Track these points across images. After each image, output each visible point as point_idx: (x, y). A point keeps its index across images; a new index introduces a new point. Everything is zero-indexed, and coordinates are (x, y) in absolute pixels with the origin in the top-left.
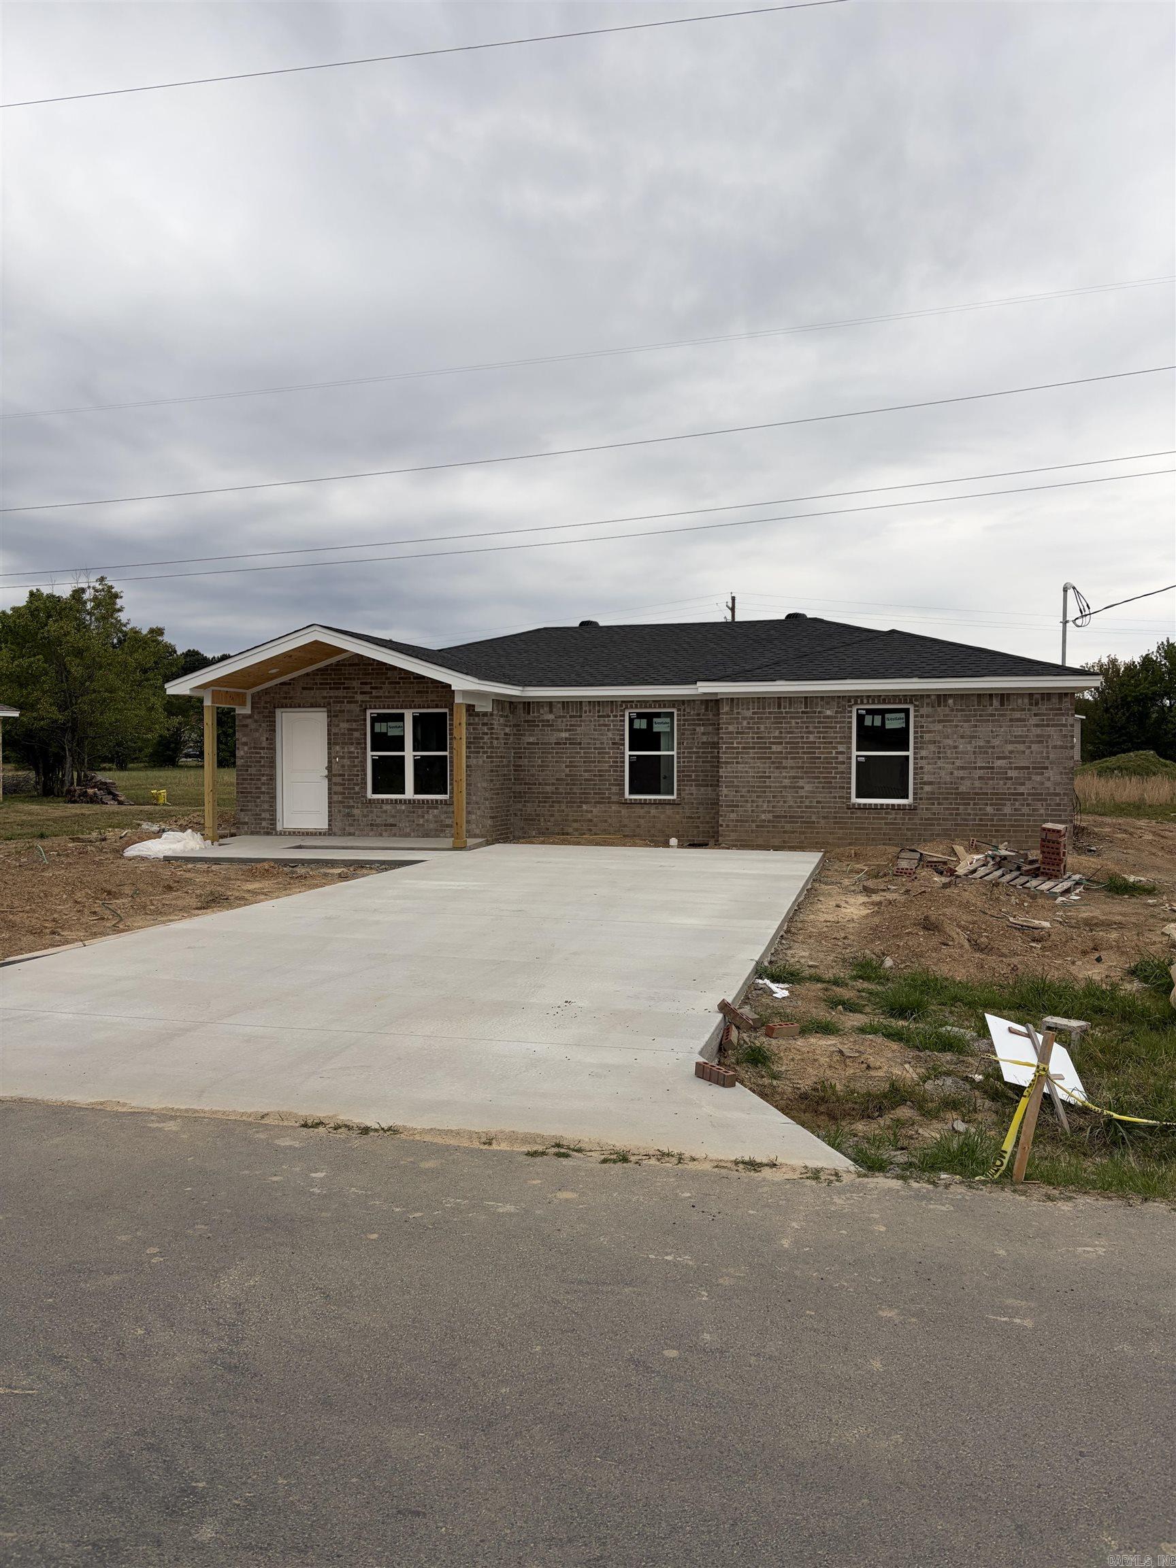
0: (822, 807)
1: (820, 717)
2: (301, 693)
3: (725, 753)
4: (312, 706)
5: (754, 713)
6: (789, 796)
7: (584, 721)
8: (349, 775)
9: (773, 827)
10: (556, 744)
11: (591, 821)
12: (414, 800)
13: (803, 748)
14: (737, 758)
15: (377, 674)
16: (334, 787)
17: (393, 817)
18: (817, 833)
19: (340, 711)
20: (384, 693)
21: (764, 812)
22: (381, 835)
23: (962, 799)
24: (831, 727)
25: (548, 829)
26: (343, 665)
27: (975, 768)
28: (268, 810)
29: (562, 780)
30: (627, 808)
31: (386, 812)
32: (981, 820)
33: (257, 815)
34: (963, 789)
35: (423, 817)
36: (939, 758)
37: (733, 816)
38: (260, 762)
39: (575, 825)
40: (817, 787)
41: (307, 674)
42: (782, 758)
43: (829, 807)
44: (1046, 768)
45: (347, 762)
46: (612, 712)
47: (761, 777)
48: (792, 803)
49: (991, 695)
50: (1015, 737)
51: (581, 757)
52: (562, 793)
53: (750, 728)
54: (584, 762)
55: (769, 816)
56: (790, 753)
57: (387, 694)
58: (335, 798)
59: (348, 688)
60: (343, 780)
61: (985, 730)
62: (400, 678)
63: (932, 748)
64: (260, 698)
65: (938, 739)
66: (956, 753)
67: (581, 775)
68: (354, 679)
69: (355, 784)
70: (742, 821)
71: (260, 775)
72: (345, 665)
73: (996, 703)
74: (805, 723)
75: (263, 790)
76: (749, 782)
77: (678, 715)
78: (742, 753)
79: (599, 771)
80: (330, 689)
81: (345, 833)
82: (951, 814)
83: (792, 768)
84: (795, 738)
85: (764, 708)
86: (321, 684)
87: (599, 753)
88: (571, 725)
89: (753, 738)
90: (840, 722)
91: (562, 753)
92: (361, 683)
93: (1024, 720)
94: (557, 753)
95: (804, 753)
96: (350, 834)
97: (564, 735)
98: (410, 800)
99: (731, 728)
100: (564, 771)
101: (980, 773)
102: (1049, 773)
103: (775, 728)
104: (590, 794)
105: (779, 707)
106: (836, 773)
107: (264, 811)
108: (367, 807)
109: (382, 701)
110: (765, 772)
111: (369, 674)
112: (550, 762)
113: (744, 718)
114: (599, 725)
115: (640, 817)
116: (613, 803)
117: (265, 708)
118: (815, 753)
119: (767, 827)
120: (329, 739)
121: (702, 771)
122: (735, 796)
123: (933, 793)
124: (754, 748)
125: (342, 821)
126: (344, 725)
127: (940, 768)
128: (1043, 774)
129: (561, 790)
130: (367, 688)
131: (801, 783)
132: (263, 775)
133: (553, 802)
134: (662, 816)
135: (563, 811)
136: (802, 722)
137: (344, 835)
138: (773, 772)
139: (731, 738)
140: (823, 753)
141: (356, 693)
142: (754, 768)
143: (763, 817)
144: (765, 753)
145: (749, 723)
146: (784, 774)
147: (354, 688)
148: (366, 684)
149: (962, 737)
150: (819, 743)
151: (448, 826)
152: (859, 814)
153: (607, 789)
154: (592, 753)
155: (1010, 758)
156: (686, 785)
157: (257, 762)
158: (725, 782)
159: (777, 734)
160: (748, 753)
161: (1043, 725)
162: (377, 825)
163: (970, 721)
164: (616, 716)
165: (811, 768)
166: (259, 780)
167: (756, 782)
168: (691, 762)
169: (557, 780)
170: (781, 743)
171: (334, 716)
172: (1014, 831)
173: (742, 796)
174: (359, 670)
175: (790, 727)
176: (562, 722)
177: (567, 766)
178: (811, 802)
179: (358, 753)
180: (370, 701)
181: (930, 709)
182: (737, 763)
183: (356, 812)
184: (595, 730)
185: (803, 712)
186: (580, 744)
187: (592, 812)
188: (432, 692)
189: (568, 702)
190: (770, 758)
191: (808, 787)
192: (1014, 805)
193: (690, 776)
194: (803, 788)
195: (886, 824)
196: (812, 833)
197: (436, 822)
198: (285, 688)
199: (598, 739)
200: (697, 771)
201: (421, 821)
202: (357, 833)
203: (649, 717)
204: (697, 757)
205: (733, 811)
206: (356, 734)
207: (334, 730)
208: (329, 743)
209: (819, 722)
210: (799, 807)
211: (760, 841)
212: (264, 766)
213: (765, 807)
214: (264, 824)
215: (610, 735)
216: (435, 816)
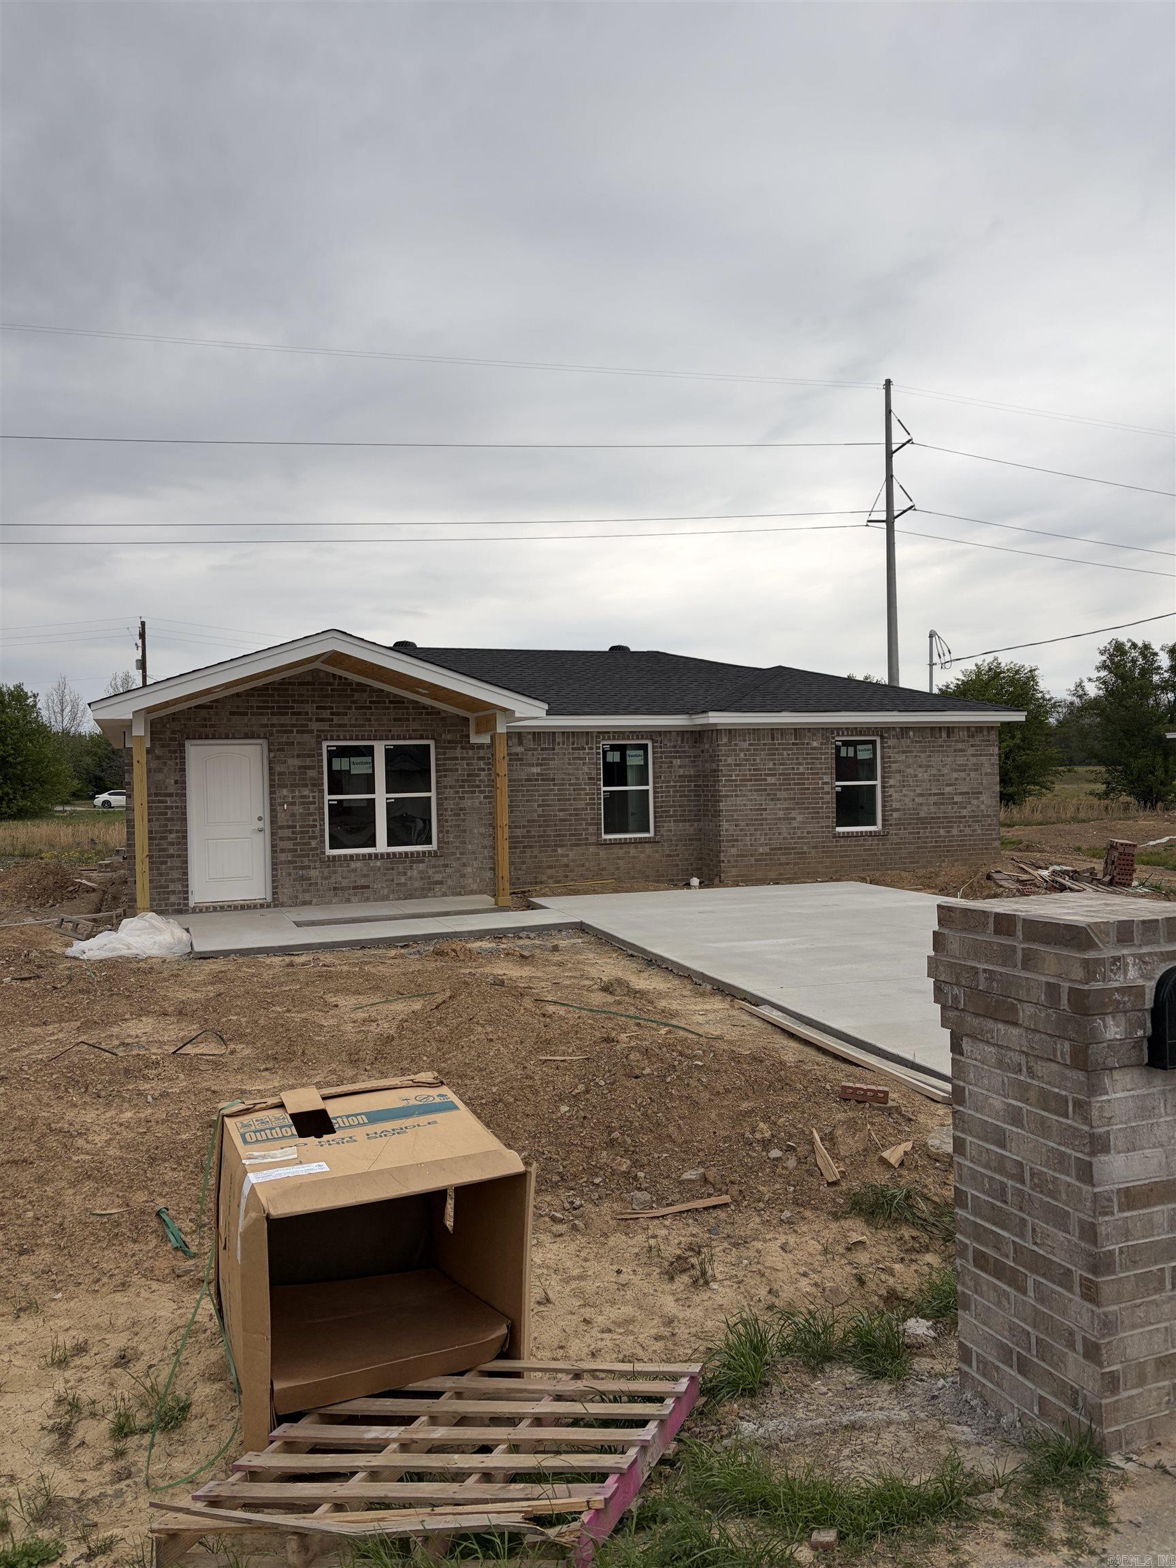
0: (812, 837)
1: (807, 749)
2: (229, 720)
3: (724, 786)
4: (246, 737)
5: (750, 745)
6: (784, 827)
7: (557, 754)
8: (301, 826)
9: (771, 859)
10: (527, 780)
11: (567, 866)
12: (388, 854)
13: (794, 779)
14: (736, 791)
15: (339, 696)
16: (278, 842)
17: (366, 876)
18: (809, 863)
19: (287, 744)
20: (350, 719)
21: (761, 845)
22: (348, 901)
23: (922, 823)
24: (817, 759)
25: (519, 879)
26: (290, 684)
27: (931, 794)
28: (179, 880)
29: (534, 821)
30: (606, 849)
31: (355, 870)
32: (936, 842)
33: (161, 887)
34: (922, 814)
35: (405, 874)
36: (904, 786)
37: (734, 851)
38: (166, 813)
39: (550, 872)
40: (807, 818)
41: (238, 695)
42: (776, 790)
43: (818, 837)
44: (981, 793)
45: (298, 809)
46: (587, 744)
47: (758, 810)
48: (785, 835)
49: (940, 728)
50: (959, 765)
51: (554, 795)
52: (534, 837)
53: (747, 760)
54: (559, 800)
55: (767, 849)
56: (783, 785)
57: (353, 722)
58: (283, 857)
59: (299, 714)
60: (293, 833)
61: (936, 760)
62: (370, 702)
63: (898, 776)
64: (164, 726)
65: (902, 768)
66: (917, 781)
67: (555, 815)
68: (307, 702)
69: (310, 838)
70: (742, 856)
71: (166, 831)
72: (293, 684)
73: (944, 735)
74: (794, 754)
75: (171, 851)
76: (746, 815)
77: (653, 747)
78: (740, 785)
79: (575, 810)
80: (273, 714)
81: (298, 902)
82: (914, 838)
83: (785, 799)
84: (787, 769)
85: (759, 740)
86: (258, 708)
87: (574, 790)
88: (543, 759)
89: (750, 770)
90: (824, 754)
91: (532, 791)
92: (318, 708)
93: (964, 751)
94: (528, 791)
95: (795, 784)
96: (304, 903)
97: (536, 770)
98: (382, 855)
99: (730, 760)
100: (536, 811)
101: (933, 799)
102: (983, 797)
103: (769, 759)
104: (566, 835)
105: (773, 739)
106: (823, 803)
107: (173, 881)
108: (329, 867)
109: (349, 731)
110: (761, 805)
111: (327, 696)
112: (521, 801)
113: (742, 750)
114: (574, 759)
115: (619, 858)
116: (590, 844)
117: (171, 739)
118: (804, 784)
119: (765, 860)
120: (271, 780)
121: (680, 806)
122: (735, 830)
123: (900, 819)
124: (751, 780)
125: (293, 886)
126: (294, 762)
127: (905, 796)
128: (978, 798)
129: (533, 833)
130: (326, 714)
131: (793, 814)
132: (171, 832)
133: (524, 847)
134: (642, 856)
135: (536, 857)
136: (793, 754)
137: (296, 905)
138: (768, 805)
139: (729, 770)
140: (810, 784)
141: (311, 720)
142: (751, 800)
143: (761, 850)
144: (761, 785)
145: (745, 755)
146: (778, 806)
147: (307, 714)
148: (324, 708)
149: (920, 766)
150: (808, 774)
151: (438, 883)
152: (842, 842)
153: (584, 830)
154: (566, 789)
155: (955, 784)
156: (665, 821)
157: (160, 814)
158: (725, 816)
159: (771, 766)
160: (746, 786)
161: (977, 755)
162: (342, 889)
163: (925, 752)
164: (592, 748)
165: (802, 799)
166: (165, 838)
167: (753, 815)
168: (669, 796)
169: (529, 821)
170: (775, 775)
171: (278, 750)
172: (961, 851)
173: (741, 830)
174: (313, 690)
175: (783, 759)
176: (533, 755)
177: (539, 806)
178: (802, 833)
179: (314, 797)
180: (328, 731)
181: (895, 741)
182: (736, 796)
183: (314, 873)
184: (569, 764)
185: (793, 744)
186: (554, 780)
187: (567, 856)
188: (414, 720)
189: (539, 733)
190: (766, 790)
191: (800, 818)
192: (959, 826)
193: (669, 811)
194: (795, 819)
195: (865, 850)
196: (804, 863)
197: (422, 879)
198: (203, 713)
199: (573, 775)
200: (675, 806)
201: (403, 880)
202: (315, 900)
203: (622, 749)
204: (674, 792)
205: (733, 846)
206: (311, 773)
207: (278, 768)
208: (271, 786)
209: (807, 754)
210: (792, 838)
211: (759, 875)
212: (171, 819)
213: (762, 841)
214: (173, 899)
215: (586, 769)
216: (420, 872)
